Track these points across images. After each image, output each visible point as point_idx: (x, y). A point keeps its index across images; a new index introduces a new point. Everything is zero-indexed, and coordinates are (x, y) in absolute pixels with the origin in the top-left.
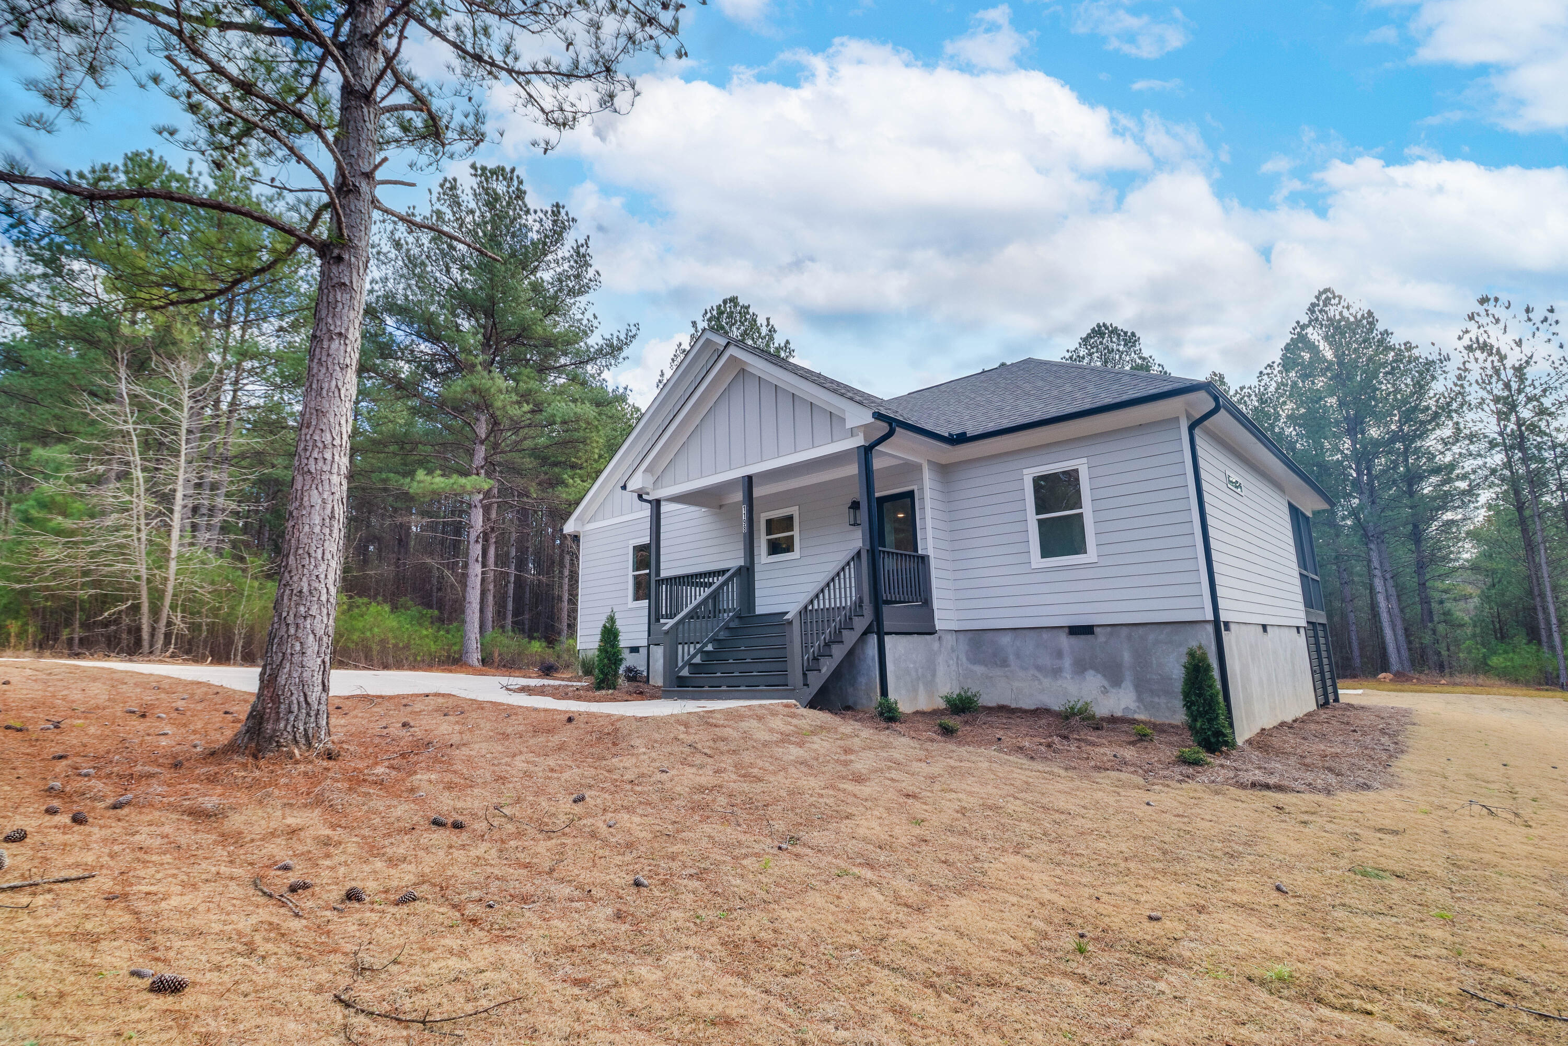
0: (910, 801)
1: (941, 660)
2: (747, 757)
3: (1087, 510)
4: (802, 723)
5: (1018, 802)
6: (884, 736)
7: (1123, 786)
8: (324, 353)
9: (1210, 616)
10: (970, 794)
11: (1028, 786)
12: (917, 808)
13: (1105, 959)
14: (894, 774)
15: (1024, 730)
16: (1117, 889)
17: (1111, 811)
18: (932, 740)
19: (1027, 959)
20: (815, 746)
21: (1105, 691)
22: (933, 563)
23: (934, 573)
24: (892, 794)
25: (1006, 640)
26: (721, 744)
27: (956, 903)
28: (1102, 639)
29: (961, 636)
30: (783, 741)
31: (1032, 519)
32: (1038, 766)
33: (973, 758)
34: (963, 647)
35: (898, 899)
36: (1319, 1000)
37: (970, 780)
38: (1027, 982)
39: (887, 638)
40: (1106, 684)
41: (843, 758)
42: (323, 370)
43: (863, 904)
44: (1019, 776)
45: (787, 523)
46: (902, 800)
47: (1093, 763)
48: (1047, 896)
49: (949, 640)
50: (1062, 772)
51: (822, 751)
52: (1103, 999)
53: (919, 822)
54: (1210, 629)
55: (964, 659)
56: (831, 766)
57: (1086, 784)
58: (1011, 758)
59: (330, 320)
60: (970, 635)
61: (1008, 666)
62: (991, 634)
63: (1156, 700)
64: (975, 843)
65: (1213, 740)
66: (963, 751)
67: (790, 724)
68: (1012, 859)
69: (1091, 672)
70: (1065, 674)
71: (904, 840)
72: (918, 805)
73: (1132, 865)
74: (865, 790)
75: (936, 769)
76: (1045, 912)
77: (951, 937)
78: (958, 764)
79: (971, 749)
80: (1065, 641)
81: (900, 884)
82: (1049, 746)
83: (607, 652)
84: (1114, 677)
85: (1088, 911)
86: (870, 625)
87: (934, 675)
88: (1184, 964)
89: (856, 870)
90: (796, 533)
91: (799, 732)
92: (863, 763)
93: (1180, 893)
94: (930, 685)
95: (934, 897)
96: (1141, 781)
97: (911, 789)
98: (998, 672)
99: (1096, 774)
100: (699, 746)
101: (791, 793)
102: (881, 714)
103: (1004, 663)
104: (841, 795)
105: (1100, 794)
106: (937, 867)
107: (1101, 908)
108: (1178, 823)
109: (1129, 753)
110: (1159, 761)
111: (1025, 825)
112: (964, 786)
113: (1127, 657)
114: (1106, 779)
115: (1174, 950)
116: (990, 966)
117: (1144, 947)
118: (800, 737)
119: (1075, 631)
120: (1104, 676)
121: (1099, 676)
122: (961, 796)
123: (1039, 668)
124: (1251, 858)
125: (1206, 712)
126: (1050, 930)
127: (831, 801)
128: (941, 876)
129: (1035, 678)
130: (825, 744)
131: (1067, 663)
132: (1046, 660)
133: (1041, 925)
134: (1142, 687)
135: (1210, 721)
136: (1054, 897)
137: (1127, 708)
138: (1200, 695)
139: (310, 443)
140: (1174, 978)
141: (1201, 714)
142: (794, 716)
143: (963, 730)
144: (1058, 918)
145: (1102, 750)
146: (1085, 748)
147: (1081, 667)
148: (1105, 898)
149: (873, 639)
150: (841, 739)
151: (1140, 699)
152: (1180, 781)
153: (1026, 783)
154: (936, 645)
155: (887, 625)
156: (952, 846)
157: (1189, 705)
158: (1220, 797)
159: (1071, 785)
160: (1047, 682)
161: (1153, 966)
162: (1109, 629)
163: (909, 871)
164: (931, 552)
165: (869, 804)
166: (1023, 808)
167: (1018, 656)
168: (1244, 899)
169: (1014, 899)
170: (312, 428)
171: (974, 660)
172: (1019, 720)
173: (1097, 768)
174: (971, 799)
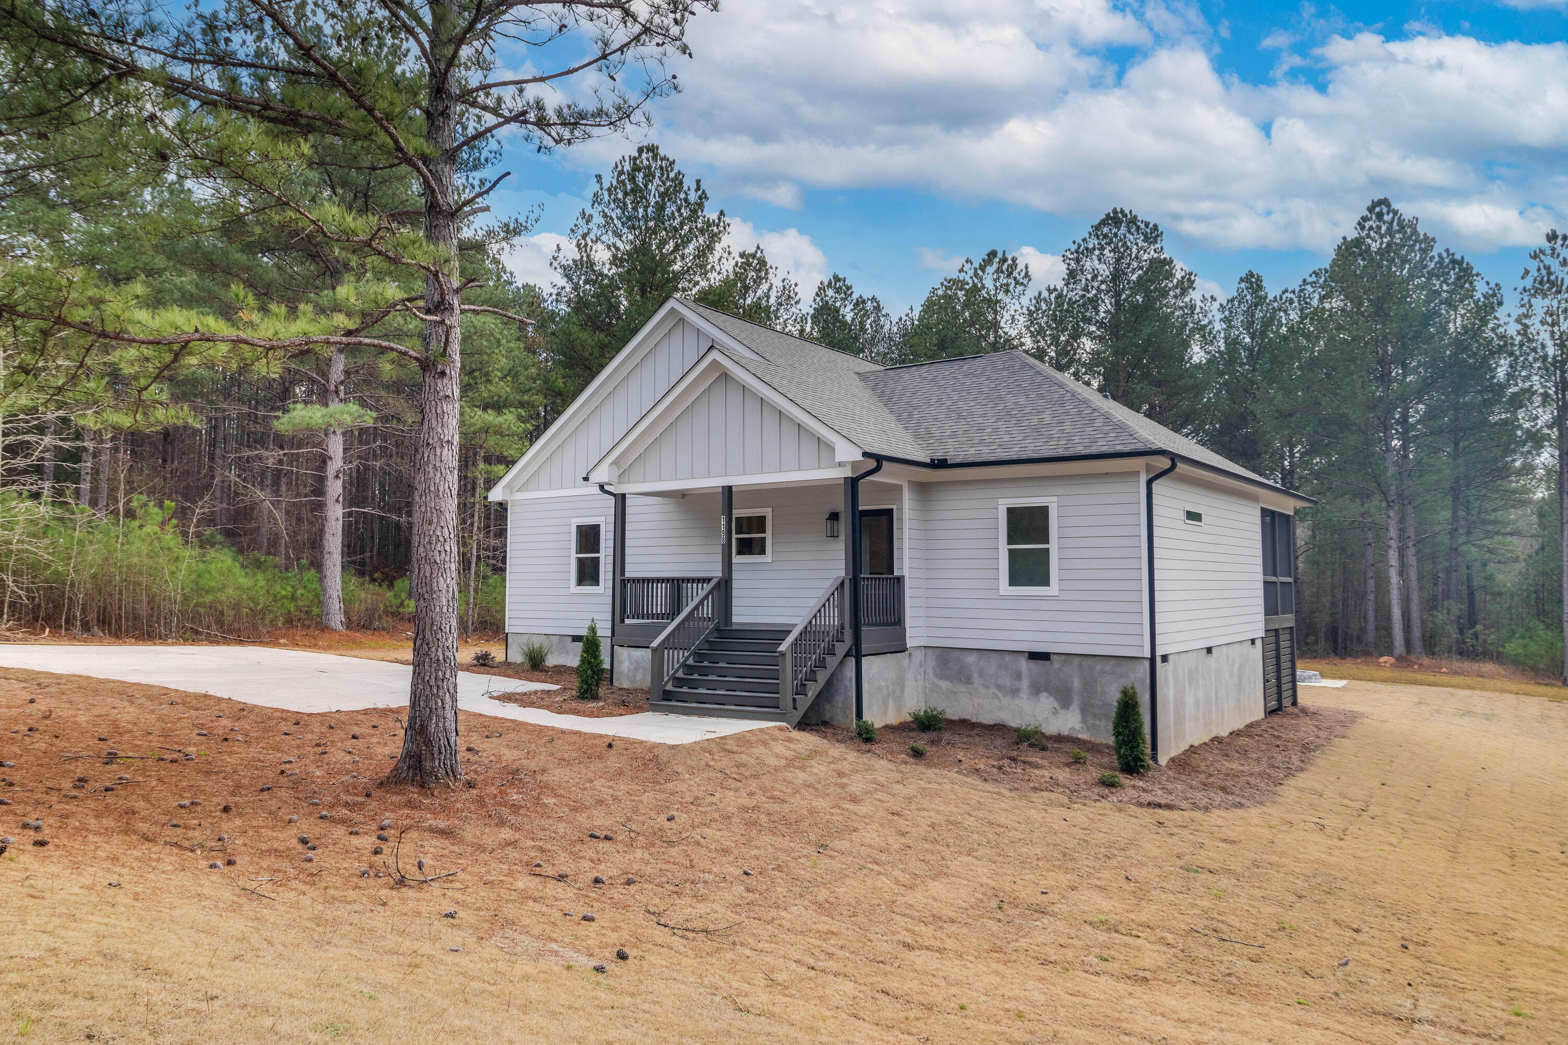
0: (896, 818)
1: (909, 675)
2: (767, 781)
3: (1053, 546)
4: (799, 747)
5: (972, 819)
6: (866, 759)
7: (1051, 805)
8: (438, 459)
9: (1148, 654)
10: (938, 812)
11: (980, 806)
12: (902, 824)
13: (1012, 912)
14: (880, 795)
15: (981, 750)
16: (1027, 877)
17: (1037, 825)
18: (906, 763)
19: (971, 912)
20: (816, 771)
21: (1055, 712)
22: (908, 583)
23: (908, 592)
24: (882, 813)
25: (971, 659)
26: (742, 770)
27: (931, 884)
28: (1057, 665)
29: (930, 652)
30: (788, 766)
31: (1004, 548)
32: (989, 787)
33: (939, 780)
34: (931, 663)
35: (897, 882)
36: (1117, 931)
37: (937, 800)
38: (970, 921)
39: (864, 660)
40: (1056, 705)
41: (839, 781)
42: (438, 475)
43: (879, 884)
44: (974, 796)
45: (759, 523)
46: (890, 817)
47: (1032, 785)
48: (985, 880)
49: (918, 656)
50: (1007, 793)
51: (822, 775)
52: (1007, 928)
53: (904, 834)
54: (1147, 664)
55: (931, 674)
56: (832, 789)
57: (1023, 803)
58: (969, 780)
59: (440, 430)
60: (938, 651)
61: (971, 683)
62: (956, 653)
63: (1098, 722)
64: (941, 848)
65: (1132, 764)
66: (931, 773)
67: (789, 748)
68: (966, 859)
69: (1045, 694)
70: (1022, 695)
71: (896, 847)
72: (901, 821)
73: (1040, 863)
74: (863, 809)
75: (911, 790)
76: (983, 889)
77: (930, 901)
78: (927, 786)
79: (937, 771)
80: (1024, 665)
81: (897, 873)
82: (1000, 768)
83: (590, 663)
84: (1064, 698)
85: (1008, 889)
86: (850, 649)
87: (902, 691)
88: (1054, 915)
89: (870, 866)
90: (768, 536)
91: (798, 757)
92: (856, 785)
93: (1064, 879)
94: (899, 700)
95: (918, 881)
96: (1066, 800)
97: (896, 808)
98: (961, 688)
99: (1033, 794)
100: (728, 771)
101: (811, 812)
102: (860, 735)
103: (968, 680)
104: (846, 814)
105: (1033, 811)
106: (919, 864)
107: (1015, 887)
108: (1081, 834)
109: (1063, 775)
110: (1086, 783)
111: (975, 836)
112: (934, 806)
113: (1076, 683)
114: (1039, 798)
115: (1049, 909)
116: (952, 914)
117: (1034, 907)
118: (800, 761)
119: (1035, 656)
120: (1056, 699)
121: (1052, 699)
122: (931, 814)
123: (999, 687)
124: (1119, 859)
125: (1130, 741)
126: (985, 899)
127: (840, 818)
128: (921, 869)
129: (995, 696)
130: (822, 768)
131: (1025, 684)
132: (1007, 681)
133: (980, 896)
134: (1086, 710)
135: (1131, 749)
136: (989, 881)
137: (1073, 728)
138: (1127, 727)
139: (434, 538)
140: (1046, 920)
141: (1125, 743)
142: (790, 740)
143: (930, 750)
144: (990, 892)
145: (1042, 772)
146: (1029, 770)
147: (1037, 689)
148: (1019, 882)
149: (852, 661)
150: (833, 762)
151: (1084, 721)
152: (1095, 801)
153: (979, 802)
154: (906, 661)
155: (865, 647)
156: (927, 850)
157: (1117, 734)
158: (1122, 815)
159: (1011, 803)
160: (1005, 700)
161: (1036, 915)
162: (1063, 657)
163: (902, 866)
164: (906, 573)
165: (867, 820)
166: (975, 824)
167: (981, 675)
168: (1102, 883)
169: (965, 882)
170: (434, 525)
171: (941, 676)
172: (977, 739)
173: (1035, 789)
174: (939, 817)
